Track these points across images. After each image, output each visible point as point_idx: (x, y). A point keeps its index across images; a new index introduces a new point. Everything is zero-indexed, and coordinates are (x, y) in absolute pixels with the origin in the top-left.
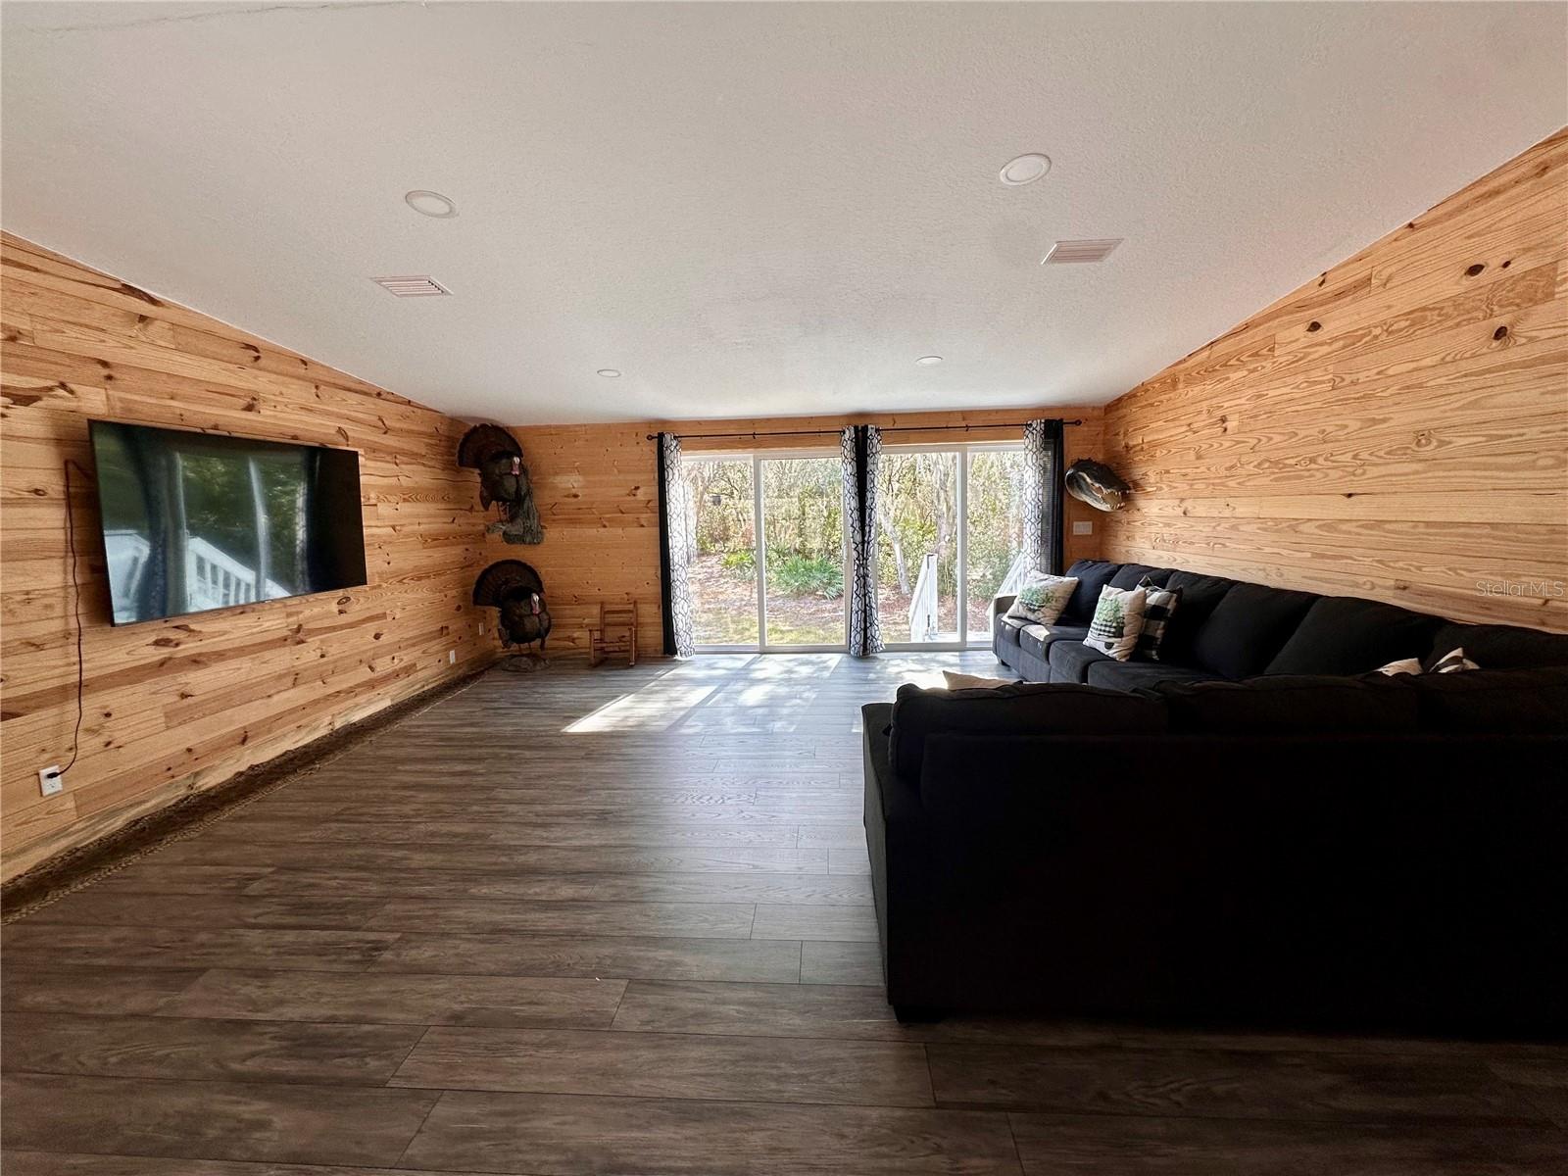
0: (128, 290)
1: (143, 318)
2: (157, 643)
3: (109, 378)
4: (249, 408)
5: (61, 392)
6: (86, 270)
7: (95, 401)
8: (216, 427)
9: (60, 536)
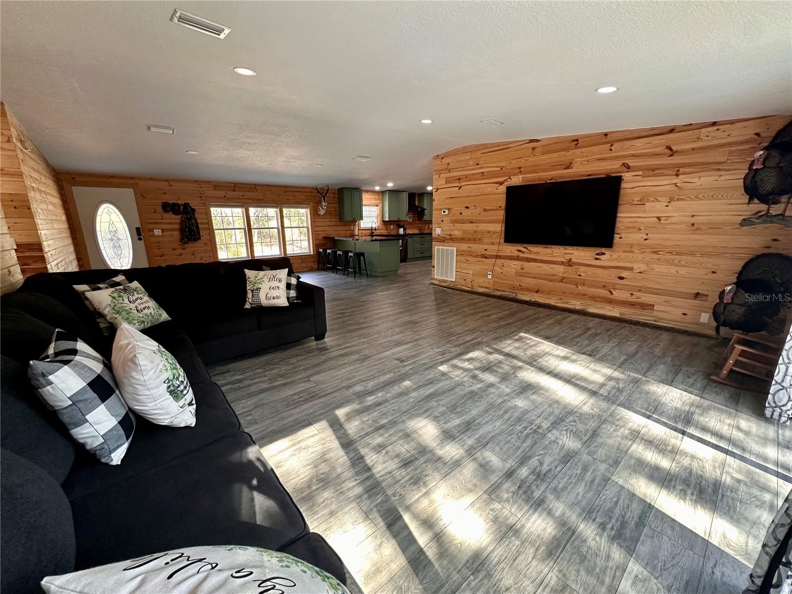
0: (532, 141)
1: (533, 149)
2: (519, 251)
3: (521, 172)
4: (568, 168)
5: (509, 180)
6: (516, 142)
7: (517, 180)
8: (551, 180)
9: (502, 218)
